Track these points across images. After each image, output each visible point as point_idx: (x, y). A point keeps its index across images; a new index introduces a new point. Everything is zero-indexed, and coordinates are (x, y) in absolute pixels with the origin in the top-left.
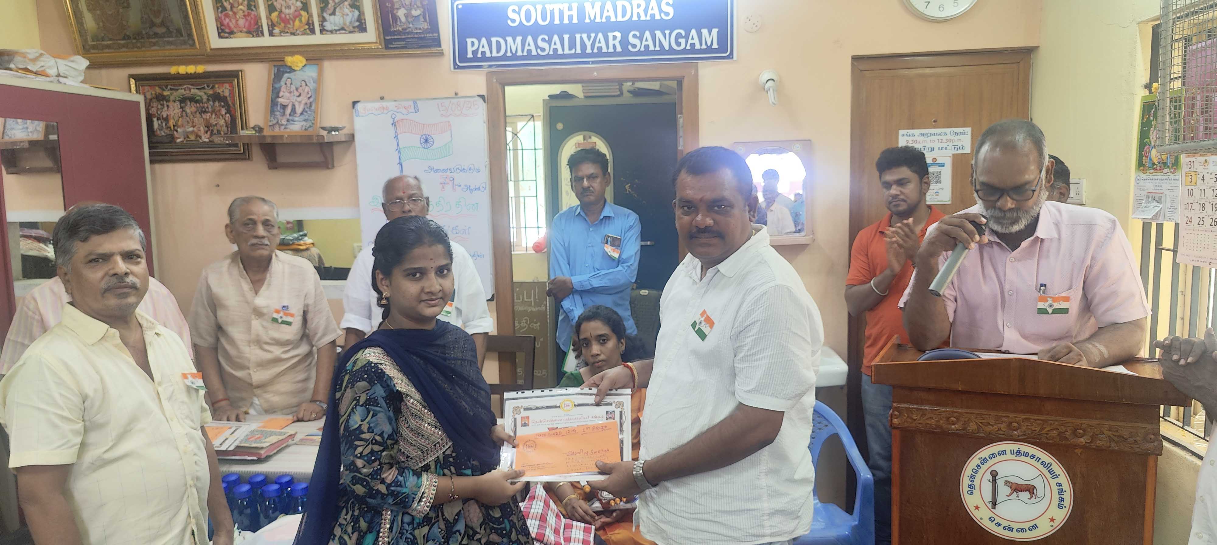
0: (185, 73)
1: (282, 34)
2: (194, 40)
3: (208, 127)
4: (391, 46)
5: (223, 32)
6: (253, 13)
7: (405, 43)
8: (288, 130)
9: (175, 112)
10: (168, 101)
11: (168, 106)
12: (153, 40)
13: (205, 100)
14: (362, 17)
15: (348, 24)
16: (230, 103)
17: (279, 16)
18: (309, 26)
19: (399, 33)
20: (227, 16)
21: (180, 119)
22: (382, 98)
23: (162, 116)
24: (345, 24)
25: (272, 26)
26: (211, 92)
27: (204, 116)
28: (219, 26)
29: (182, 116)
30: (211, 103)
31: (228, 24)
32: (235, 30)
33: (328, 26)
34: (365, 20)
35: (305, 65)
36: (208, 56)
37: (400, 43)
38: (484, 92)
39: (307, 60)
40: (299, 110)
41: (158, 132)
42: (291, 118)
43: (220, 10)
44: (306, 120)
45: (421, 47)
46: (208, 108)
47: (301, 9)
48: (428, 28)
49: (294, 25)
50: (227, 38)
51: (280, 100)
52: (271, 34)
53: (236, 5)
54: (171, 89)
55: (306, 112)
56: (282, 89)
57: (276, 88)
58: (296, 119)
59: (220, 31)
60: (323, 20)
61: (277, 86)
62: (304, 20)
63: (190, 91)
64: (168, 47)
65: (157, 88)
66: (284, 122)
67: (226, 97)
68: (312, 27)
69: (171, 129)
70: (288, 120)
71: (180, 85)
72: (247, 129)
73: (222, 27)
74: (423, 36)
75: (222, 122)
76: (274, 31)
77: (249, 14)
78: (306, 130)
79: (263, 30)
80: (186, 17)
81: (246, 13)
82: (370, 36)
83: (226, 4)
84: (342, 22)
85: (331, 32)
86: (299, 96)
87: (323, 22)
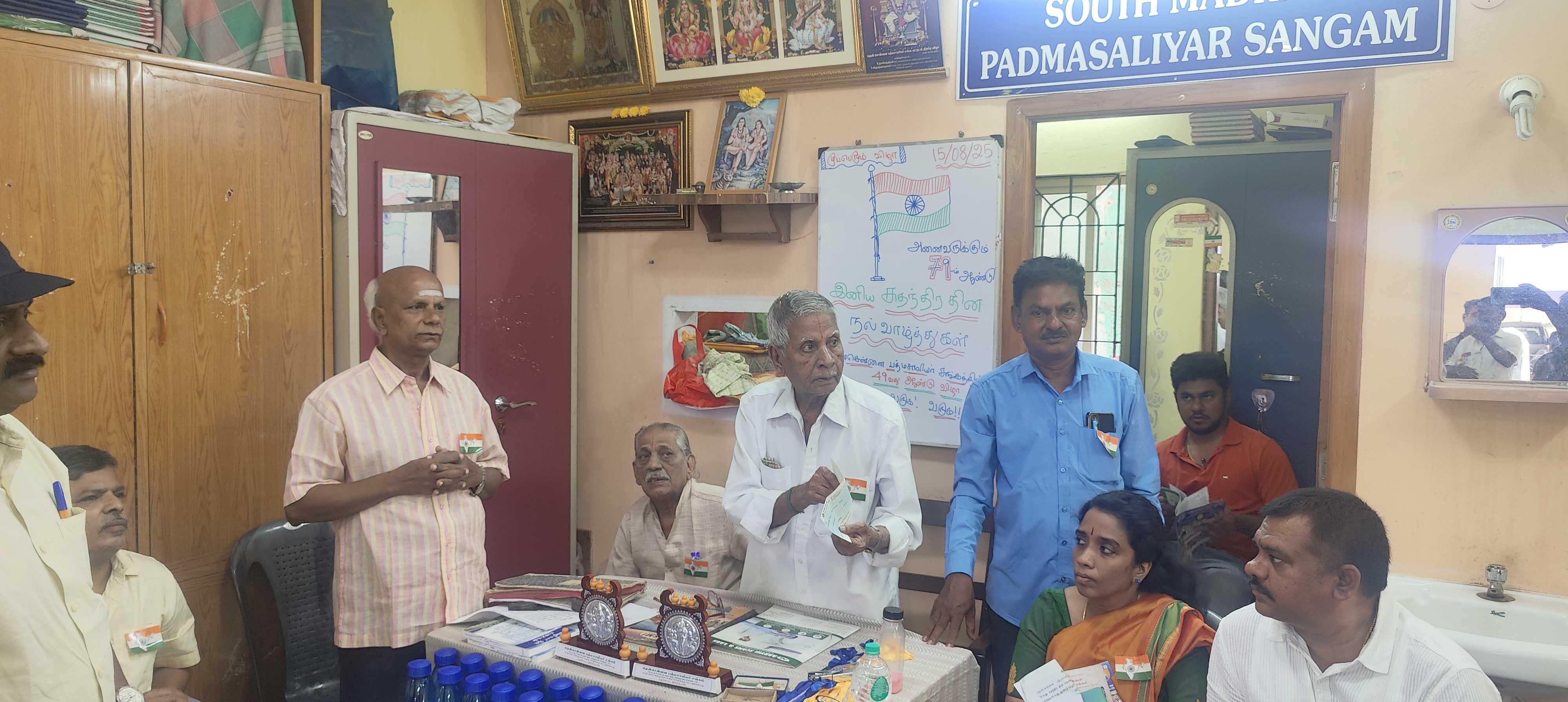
0: (626, 116)
1: (738, 60)
2: (639, 74)
3: (647, 184)
4: (874, 68)
5: (672, 61)
6: (705, 33)
7: (893, 62)
8: (734, 188)
9: (613, 167)
10: (607, 153)
11: (606, 159)
12: (597, 77)
13: (646, 151)
14: (839, 30)
15: (820, 40)
16: (673, 154)
17: (736, 35)
18: (772, 47)
19: (885, 48)
20: (676, 40)
21: (618, 175)
22: (858, 143)
23: (599, 172)
24: (816, 41)
25: (726, 50)
26: (653, 141)
27: (643, 172)
28: (667, 53)
29: (620, 172)
30: (652, 154)
31: (677, 49)
32: (684, 58)
33: (795, 45)
34: (842, 32)
35: (764, 100)
36: (653, 93)
37: (887, 63)
38: (1002, 131)
39: (766, 93)
40: (749, 161)
41: (594, 193)
42: (739, 172)
44: (756, 175)
45: (914, 67)
46: (648, 161)
47: (762, 25)
48: (925, 39)
49: (753, 46)
50: (675, 68)
51: (729, 148)
52: (726, 61)
53: (687, 24)
54: (611, 138)
55: (758, 164)
56: (732, 134)
57: (725, 132)
59: (667, 60)
60: (789, 37)
61: (727, 129)
62: (766, 39)
63: (631, 140)
64: (610, 85)
65: (597, 137)
66: (730, 178)
67: (670, 146)
68: (774, 48)
69: (607, 189)
70: (735, 176)
71: (621, 132)
72: (689, 187)
73: (671, 55)
74: (918, 50)
75: (662, 179)
76: (728, 57)
77: (701, 36)
78: (755, 188)
79: (716, 56)
81: (698, 35)
82: (849, 55)
83: (676, 25)
84: (812, 37)
85: (799, 53)
86: (753, 141)
87: (788, 40)
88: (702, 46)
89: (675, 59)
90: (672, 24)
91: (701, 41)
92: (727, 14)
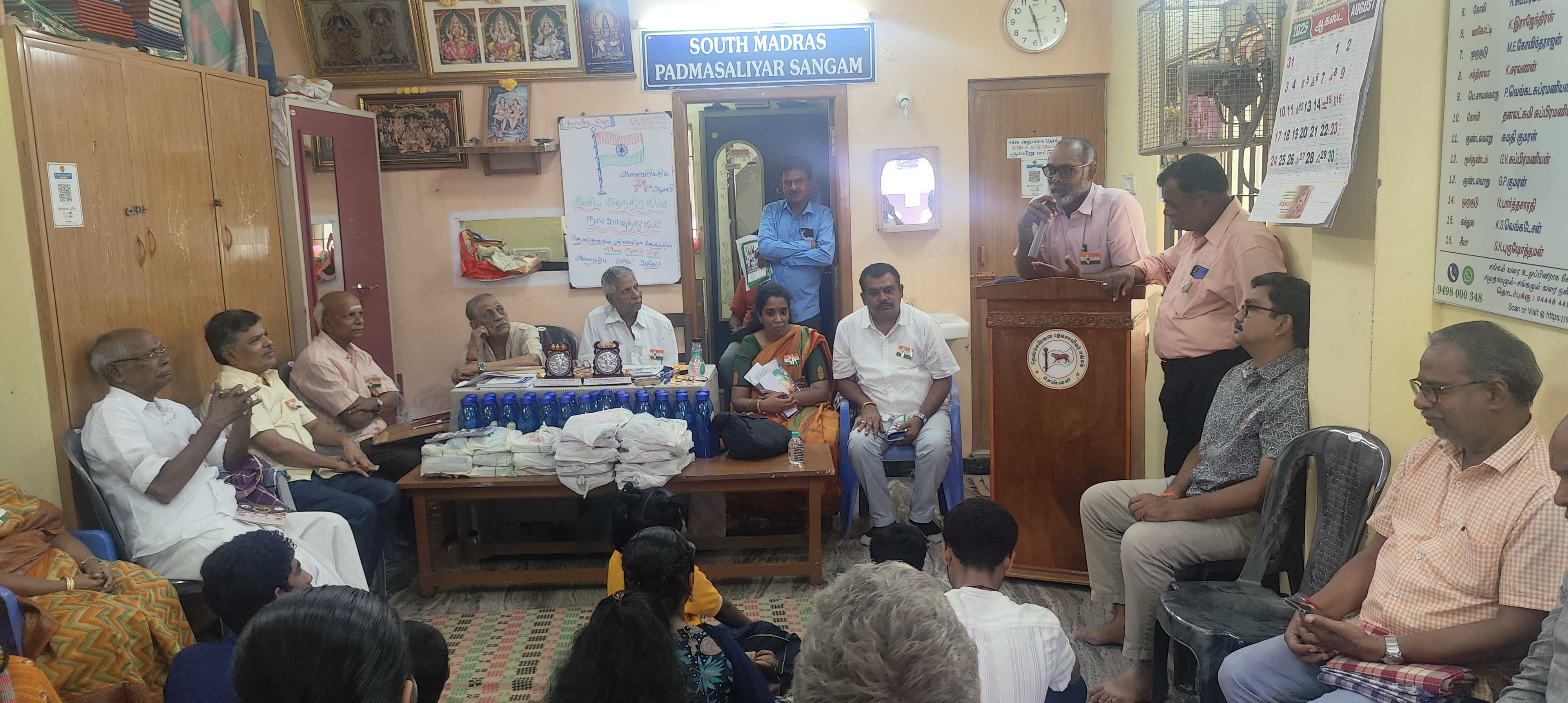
0: (410, 93)
1: (497, 61)
2: (418, 66)
3: (430, 139)
4: (591, 71)
5: (446, 59)
6: (472, 42)
9: (399, 127)
10: (394, 117)
11: (393, 122)
12: (382, 65)
13: (427, 117)
14: (567, 47)
15: (554, 52)
16: (449, 119)
17: (495, 46)
18: (521, 54)
19: (598, 60)
20: (449, 45)
21: (404, 133)
22: (583, 114)
23: (388, 131)
24: (552, 53)
25: (488, 54)
26: (433, 110)
27: (426, 131)
28: (442, 54)
29: (406, 131)
30: (433, 119)
31: (450, 52)
32: (456, 57)
33: (537, 54)
36: (431, 79)
37: (598, 69)
38: (670, 109)
39: (518, 82)
40: (513, 125)
42: (506, 132)
43: (444, 40)
44: (519, 134)
45: (617, 72)
46: (429, 123)
47: (514, 40)
48: (623, 56)
49: (507, 53)
50: (449, 64)
51: (495, 116)
52: (487, 61)
53: (458, 36)
54: (396, 107)
55: (519, 126)
56: (497, 107)
58: (511, 132)
59: (442, 57)
60: (534, 49)
61: (492, 104)
62: (517, 49)
63: (414, 109)
65: (385, 106)
66: (500, 135)
67: (447, 114)
68: (523, 55)
69: (396, 142)
70: (504, 134)
71: (405, 104)
72: (464, 141)
73: (444, 55)
75: (442, 135)
76: (491, 58)
77: (468, 44)
79: (480, 57)
80: (413, 46)
81: (466, 43)
82: (574, 62)
83: (450, 36)
84: (549, 51)
85: (540, 59)
86: (512, 113)
87: (533, 51)
88: (470, 51)
89: (449, 58)
90: (446, 36)
91: (469, 48)
92: (488, 32)
